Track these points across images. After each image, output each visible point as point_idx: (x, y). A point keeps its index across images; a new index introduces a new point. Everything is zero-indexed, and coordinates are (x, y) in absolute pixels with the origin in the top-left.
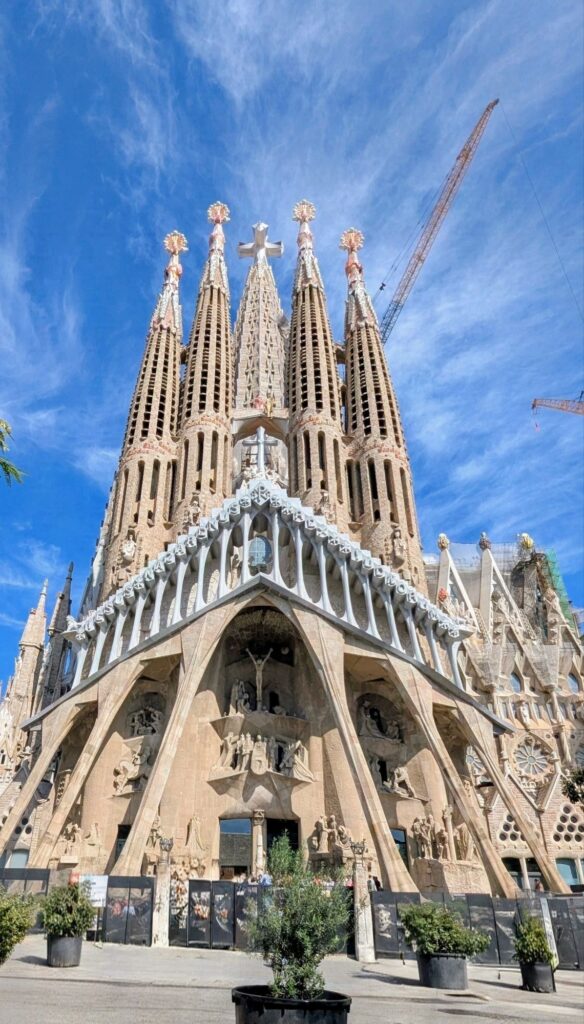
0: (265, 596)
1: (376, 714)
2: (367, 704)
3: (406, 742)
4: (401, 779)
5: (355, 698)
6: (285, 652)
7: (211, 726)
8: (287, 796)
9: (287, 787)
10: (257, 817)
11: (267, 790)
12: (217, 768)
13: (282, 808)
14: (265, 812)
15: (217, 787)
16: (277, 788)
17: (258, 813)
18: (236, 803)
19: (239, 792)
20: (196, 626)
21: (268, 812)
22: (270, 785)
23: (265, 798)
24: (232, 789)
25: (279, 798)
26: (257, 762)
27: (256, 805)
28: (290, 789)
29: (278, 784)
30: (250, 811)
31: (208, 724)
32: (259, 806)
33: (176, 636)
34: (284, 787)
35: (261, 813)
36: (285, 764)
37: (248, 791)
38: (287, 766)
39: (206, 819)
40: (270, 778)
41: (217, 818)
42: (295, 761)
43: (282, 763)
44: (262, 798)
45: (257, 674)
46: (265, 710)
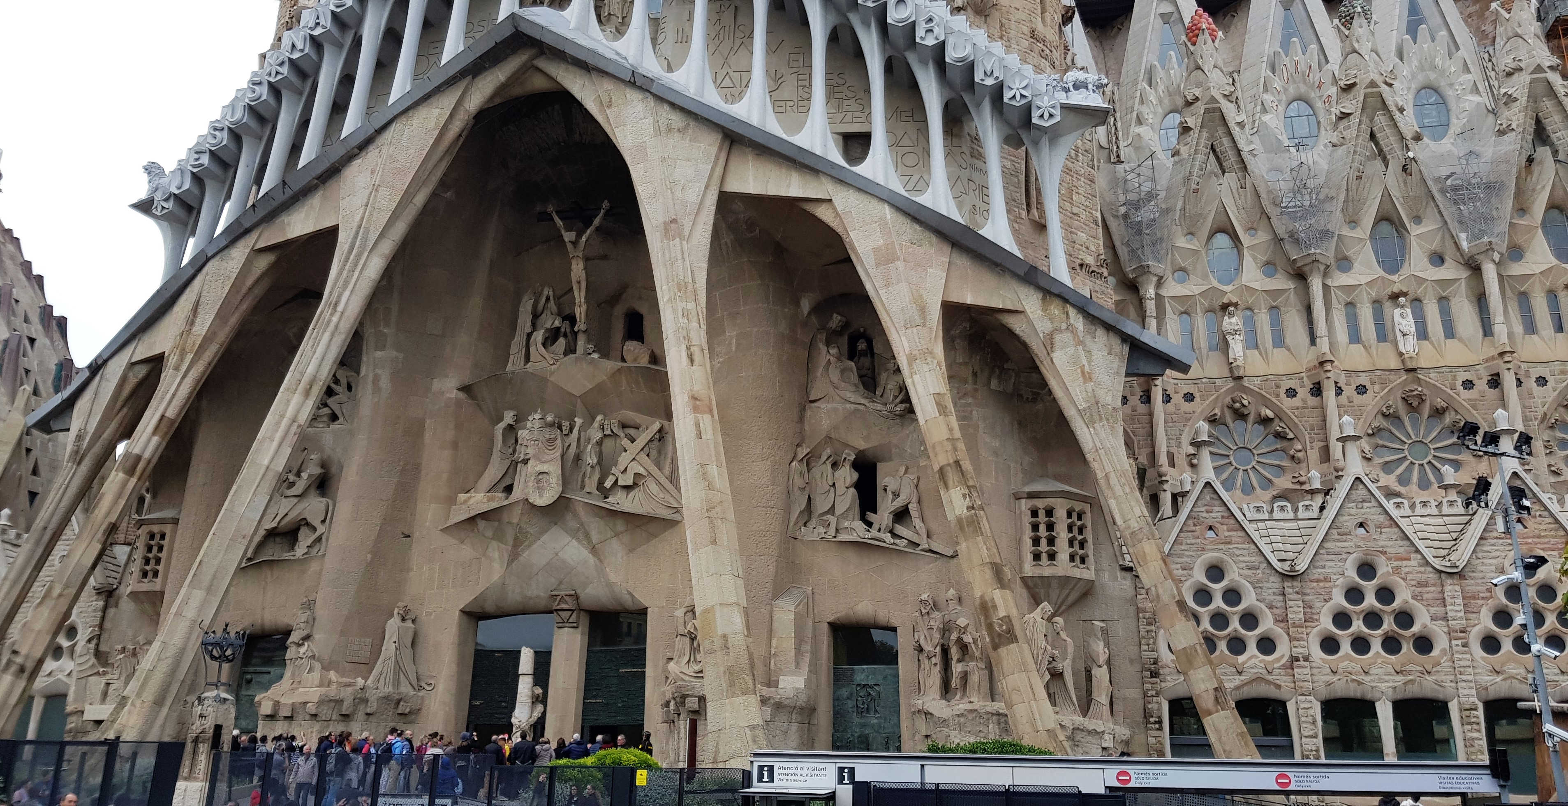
0: (542, 63)
1: (862, 346)
2: (836, 321)
5: (806, 305)
7: (461, 395)
8: (620, 555)
9: (617, 535)
10: (559, 607)
11: (574, 543)
12: (470, 498)
13: (609, 585)
14: (576, 597)
15: (462, 542)
16: (595, 538)
17: (559, 598)
18: (503, 577)
19: (507, 548)
20: (372, 155)
21: (582, 596)
22: (578, 530)
23: (572, 563)
24: (494, 543)
25: (601, 561)
26: (540, 477)
27: (553, 580)
28: (626, 538)
29: (596, 527)
30: (542, 594)
31: (454, 394)
32: (561, 583)
33: (332, 184)
34: (610, 533)
35: (566, 598)
36: (617, 480)
37: (529, 546)
38: (621, 483)
39: (432, 617)
40: (576, 515)
41: (457, 613)
42: (642, 471)
43: (611, 477)
44: (564, 562)
45: (574, 266)
46: (590, 354)
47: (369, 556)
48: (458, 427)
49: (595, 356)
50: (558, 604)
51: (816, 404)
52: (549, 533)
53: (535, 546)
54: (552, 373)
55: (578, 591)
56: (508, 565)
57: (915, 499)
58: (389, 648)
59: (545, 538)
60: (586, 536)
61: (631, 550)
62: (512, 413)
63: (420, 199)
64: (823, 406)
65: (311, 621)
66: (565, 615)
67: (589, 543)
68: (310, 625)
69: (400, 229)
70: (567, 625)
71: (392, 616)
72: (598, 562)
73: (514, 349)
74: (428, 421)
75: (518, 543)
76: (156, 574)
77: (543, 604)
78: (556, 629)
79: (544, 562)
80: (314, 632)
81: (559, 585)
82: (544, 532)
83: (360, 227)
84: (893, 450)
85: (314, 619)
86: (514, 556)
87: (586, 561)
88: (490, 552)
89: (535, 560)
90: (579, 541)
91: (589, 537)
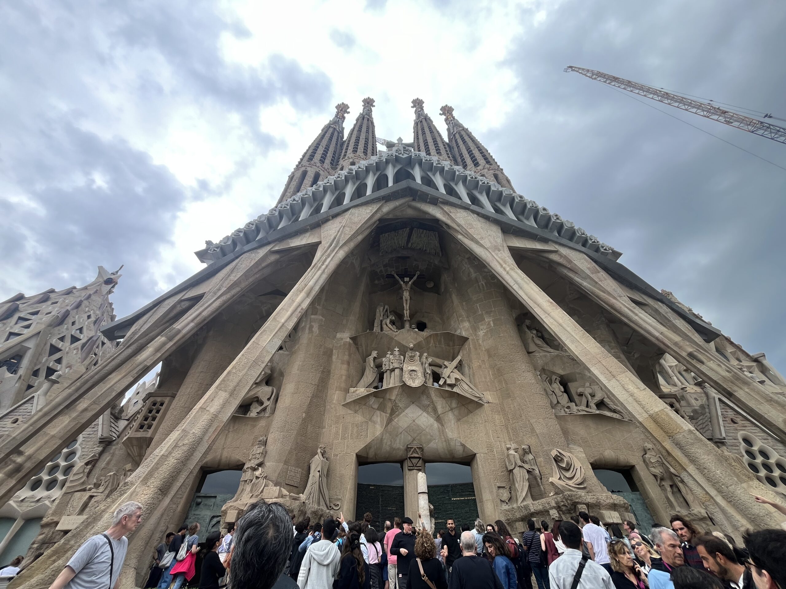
0: (413, 203)
6: (431, 285)
7: (351, 342)
8: (453, 422)
9: (452, 409)
10: (412, 456)
11: (425, 414)
12: (356, 390)
13: (447, 441)
14: (421, 449)
15: (356, 412)
16: (440, 411)
17: (412, 450)
18: (382, 434)
19: (385, 416)
20: (339, 219)
21: (426, 449)
22: (429, 405)
23: (423, 427)
24: (378, 412)
25: (443, 425)
26: (411, 373)
27: (410, 438)
28: (456, 412)
29: (440, 405)
30: (401, 447)
31: (348, 340)
32: (414, 439)
33: (317, 230)
34: (448, 408)
35: (417, 450)
36: (445, 382)
37: (398, 415)
38: (449, 382)
39: (338, 457)
40: (429, 397)
41: (355, 455)
42: (458, 377)
43: (442, 379)
44: (418, 426)
45: (405, 293)
46: (414, 329)
47: (304, 415)
48: (350, 355)
49: (417, 330)
50: (412, 454)
51: (533, 354)
52: (409, 408)
53: (401, 415)
54: (396, 336)
55: (424, 445)
56: (386, 426)
57: (606, 397)
58: (314, 475)
59: (406, 411)
60: (434, 410)
61: (459, 420)
62: (376, 352)
63: (360, 238)
64: (537, 354)
65: (264, 453)
66: (414, 461)
67: (435, 414)
68: (263, 456)
69: (352, 245)
70: (416, 468)
71: (316, 453)
72: (440, 426)
73: (376, 325)
74: (334, 351)
75: (393, 412)
76: (149, 427)
77: (400, 454)
78: (407, 471)
79: (406, 426)
80: (265, 461)
81: (413, 441)
82: (406, 408)
83: (335, 238)
84: (577, 376)
85: (266, 452)
86: (390, 421)
87: (432, 425)
88: (375, 418)
89: (401, 424)
90: (428, 413)
91: (435, 410)
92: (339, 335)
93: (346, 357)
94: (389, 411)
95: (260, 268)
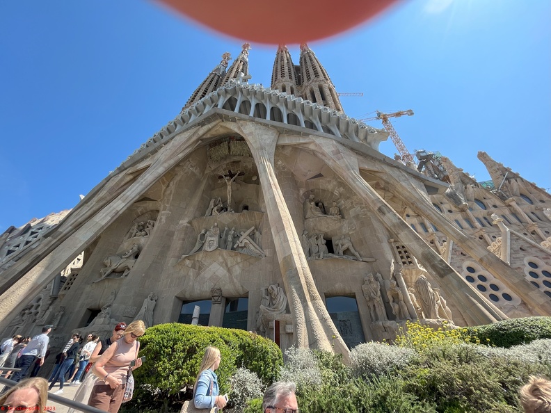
3: (346, 217)
4: (345, 247)
5: (301, 192)
6: (255, 178)
7: (188, 225)
8: (238, 272)
11: (221, 268)
14: (220, 290)
16: (229, 265)
17: (214, 291)
18: (193, 283)
19: (196, 272)
21: (223, 290)
23: (220, 276)
27: (212, 284)
28: (241, 265)
29: (230, 261)
30: (208, 290)
31: (186, 224)
32: (215, 284)
34: (235, 263)
35: (217, 291)
39: (164, 299)
41: (174, 296)
44: (217, 276)
45: (228, 187)
46: (231, 211)
50: (214, 294)
52: (212, 265)
53: (206, 270)
54: (219, 218)
55: (222, 288)
56: (196, 277)
58: (142, 310)
59: (210, 267)
61: (243, 270)
65: (113, 299)
66: (216, 298)
67: (227, 268)
70: (217, 303)
71: (147, 298)
72: (230, 275)
74: (176, 232)
76: (69, 288)
78: (212, 305)
79: (209, 277)
81: (214, 286)
82: (210, 265)
85: (115, 299)
86: (198, 274)
87: (225, 275)
88: (190, 273)
89: (206, 275)
90: (223, 267)
91: (227, 265)
92: (181, 222)
93: (182, 236)
94: (197, 268)
95: (120, 186)
